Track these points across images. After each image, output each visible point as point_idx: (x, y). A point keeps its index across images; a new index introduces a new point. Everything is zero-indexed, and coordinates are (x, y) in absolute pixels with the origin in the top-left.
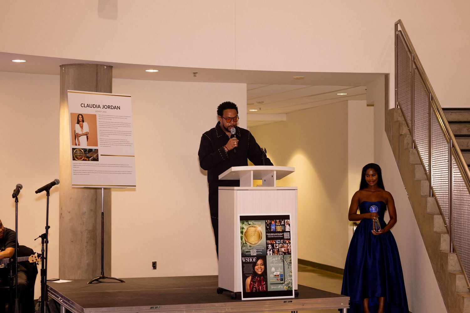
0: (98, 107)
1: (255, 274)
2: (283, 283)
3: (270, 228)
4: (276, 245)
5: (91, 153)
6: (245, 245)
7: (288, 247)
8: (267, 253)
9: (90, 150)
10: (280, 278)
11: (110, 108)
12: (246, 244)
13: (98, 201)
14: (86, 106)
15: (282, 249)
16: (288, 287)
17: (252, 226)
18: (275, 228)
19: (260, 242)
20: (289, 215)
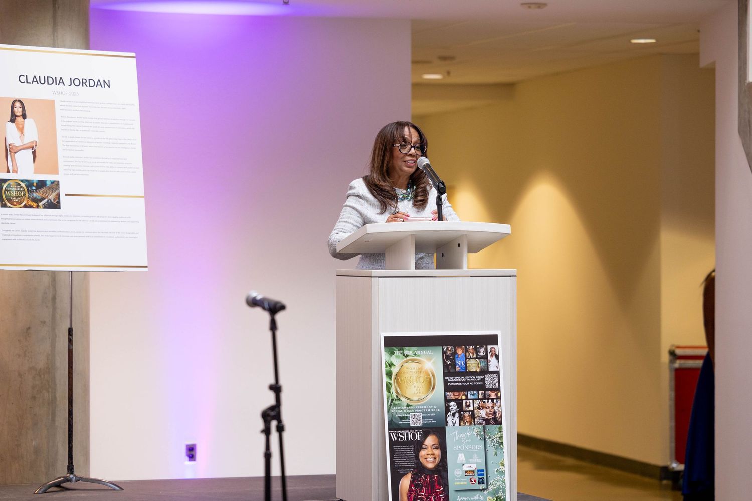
0: (59, 82)
1: (419, 469)
2: (484, 490)
3: (454, 365)
4: (468, 404)
5: (44, 189)
6: (396, 403)
7: (495, 408)
8: (447, 422)
9: (41, 184)
10: (476, 477)
11: (87, 84)
12: (399, 400)
13: (58, 300)
14: (30, 80)
15: (481, 411)
16: (497, 498)
17: (413, 361)
18: (465, 363)
19: (430, 396)
20: (497, 335)
